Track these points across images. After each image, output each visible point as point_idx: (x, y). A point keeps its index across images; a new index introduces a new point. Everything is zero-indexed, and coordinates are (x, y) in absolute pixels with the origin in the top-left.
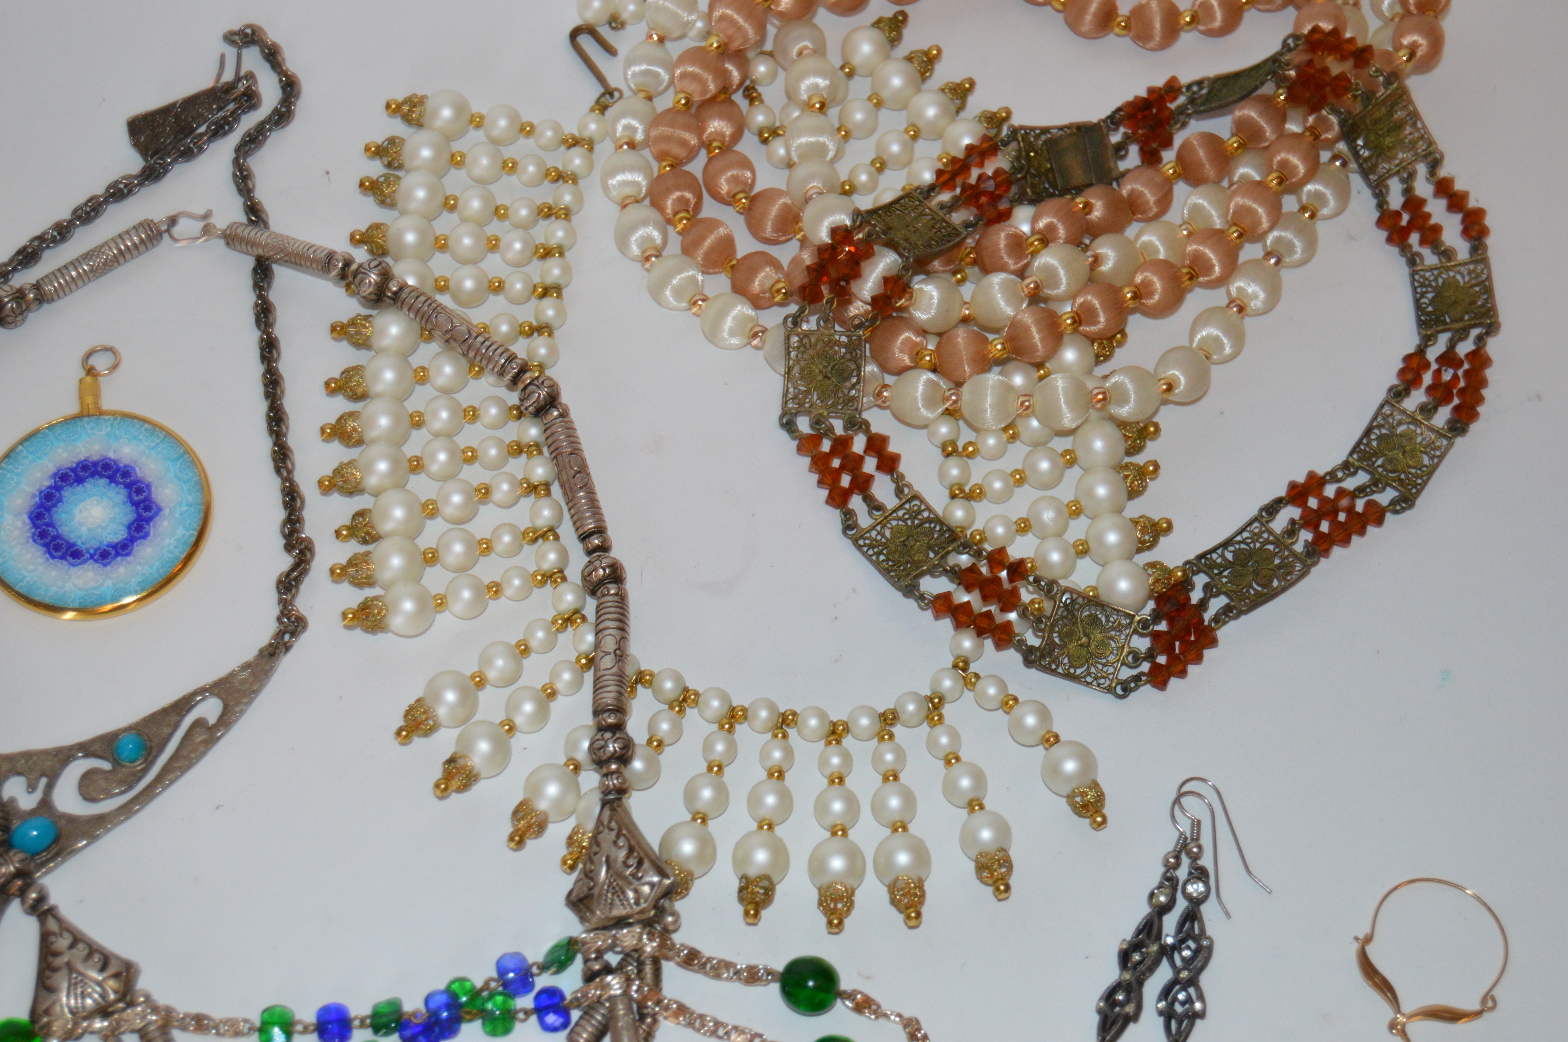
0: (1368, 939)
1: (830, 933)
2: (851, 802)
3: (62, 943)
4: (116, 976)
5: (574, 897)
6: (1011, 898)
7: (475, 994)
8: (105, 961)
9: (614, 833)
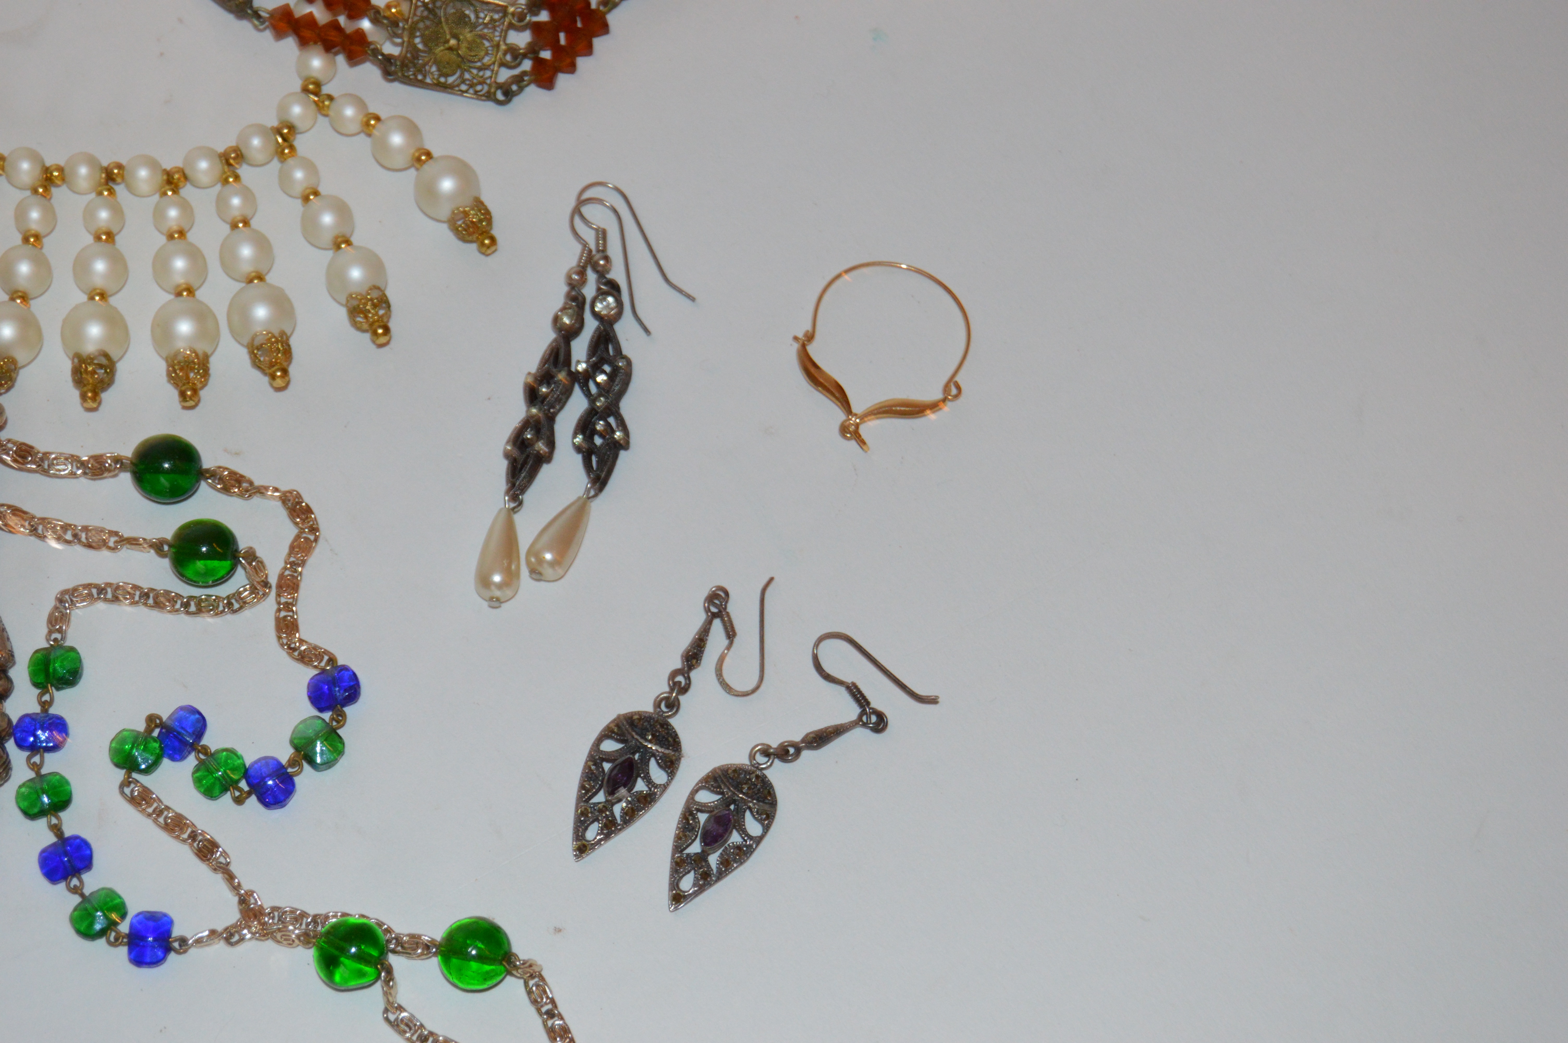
0: (810, 337)
1: (185, 408)
2: (195, 256)
6: (392, 343)
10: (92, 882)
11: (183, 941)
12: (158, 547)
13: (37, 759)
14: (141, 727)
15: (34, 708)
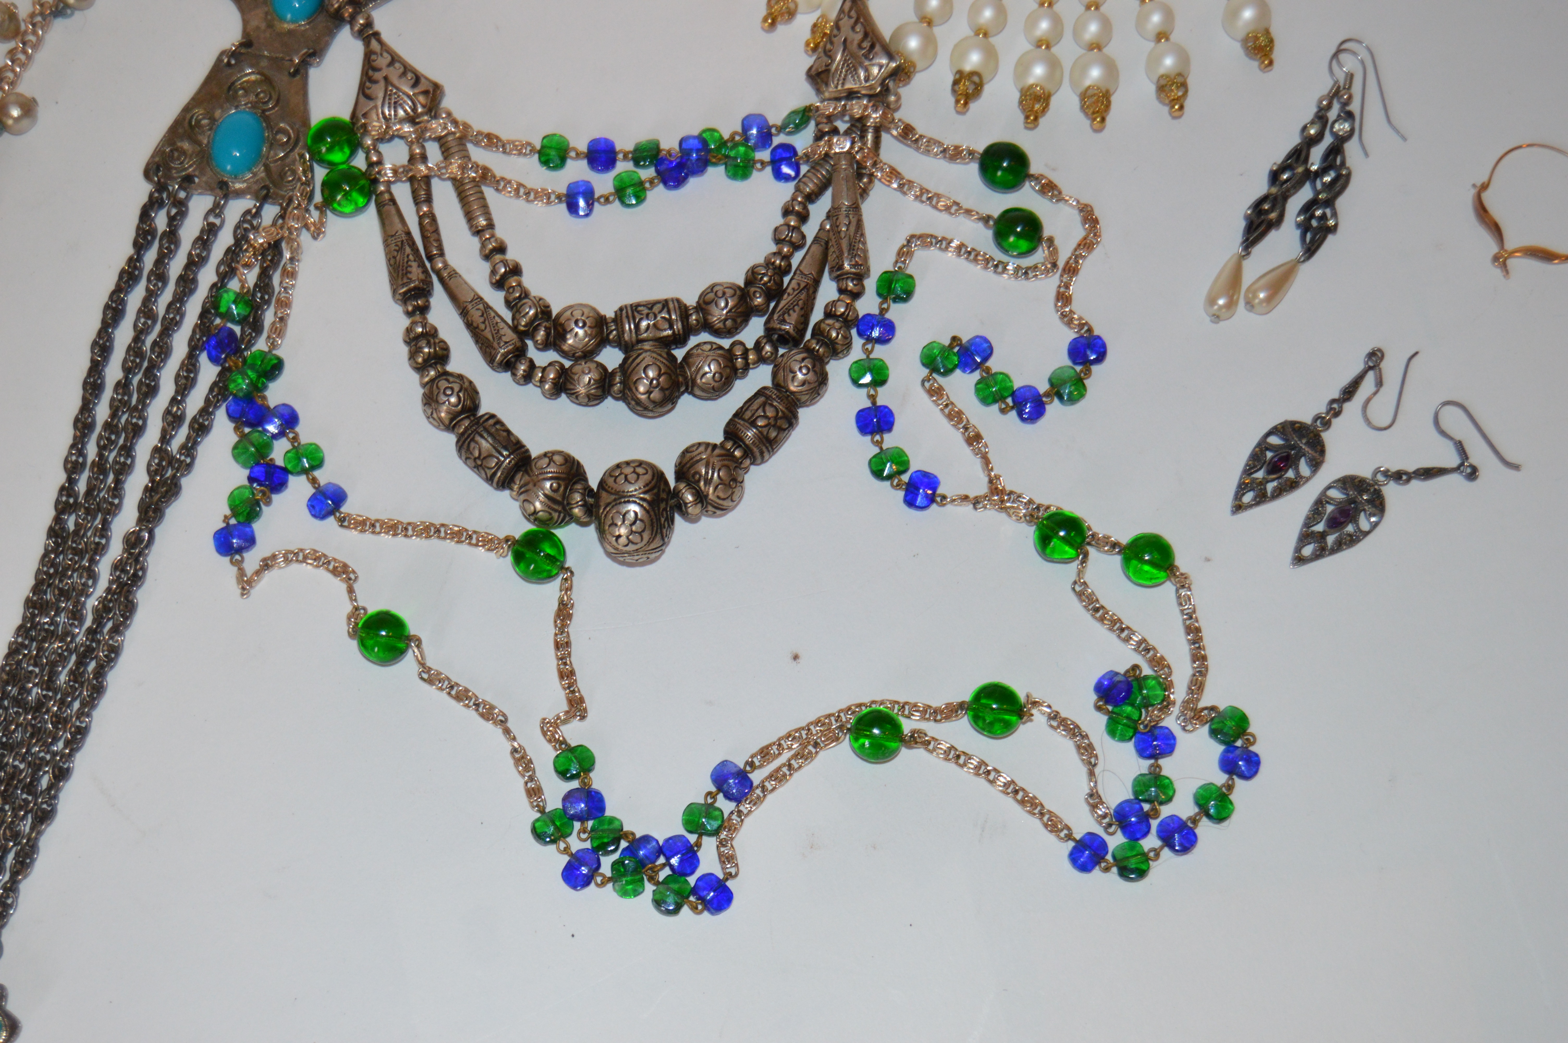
0: (1484, 187)
1: (1026, 128)
2: (1057, 22)
3: (382, 61)
4: (426, 93)
5: (813, 72)
6: (1184, 117)
7: (723, 143)
8: (417, 79)
9: (853, 21)
10: (890, 440)
11: (944, 497)
12: (986, 219)
13: (869, 347)
14: (947, 342)
15: (875, 311)
